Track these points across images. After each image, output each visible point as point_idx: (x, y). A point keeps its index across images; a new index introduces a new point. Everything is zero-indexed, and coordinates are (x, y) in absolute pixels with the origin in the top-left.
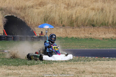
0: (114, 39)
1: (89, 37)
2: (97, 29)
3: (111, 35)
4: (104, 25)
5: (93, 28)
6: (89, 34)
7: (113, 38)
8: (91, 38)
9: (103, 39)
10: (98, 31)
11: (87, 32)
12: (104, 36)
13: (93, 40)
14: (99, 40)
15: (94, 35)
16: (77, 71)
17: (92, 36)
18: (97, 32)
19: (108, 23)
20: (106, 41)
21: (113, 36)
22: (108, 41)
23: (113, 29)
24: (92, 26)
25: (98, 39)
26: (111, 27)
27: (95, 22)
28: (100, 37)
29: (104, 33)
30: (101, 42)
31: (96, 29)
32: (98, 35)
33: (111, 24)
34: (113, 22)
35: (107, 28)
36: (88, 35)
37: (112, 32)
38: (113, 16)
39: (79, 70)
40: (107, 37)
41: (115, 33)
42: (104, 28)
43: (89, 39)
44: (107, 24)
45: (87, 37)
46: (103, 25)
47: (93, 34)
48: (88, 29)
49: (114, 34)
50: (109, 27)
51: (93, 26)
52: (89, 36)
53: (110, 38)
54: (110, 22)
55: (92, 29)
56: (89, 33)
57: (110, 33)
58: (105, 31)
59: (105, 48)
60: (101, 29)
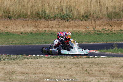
0: (34, 33)
1: (5, 31)
2: (14, 22)
3: (30, 29)
4: (22, 16)
5: (9, 20)
6: (5, 28)
7: (32, 32)
8: (8, 33)
9: (21, 33)
10: (15, 24)
11: (3, 26)
12: (22, 30)
13: (10, 34)
14: (17, 35)
15: (11, 29)
16: (5, 71)
17: (9, 30)
18: (15, 26)
19: (26, 14)
20: (24, 35)
21: (33, 30)
22: (27, 35)
23: (32, 22)
24: (8, 18)
25: (15, 33)
26: (30, 19)
27: (12, 14)
28: (18, 30)
29: (22, 26)
30: (20, 36)
31: (12, 22)
32: (15, 28)
33: (30, 16)
34: (32, 14)
35: (25, 20)
36: (3, 29)
37: (31, 25)
38: (32, 7)
39: (7, 71)
40: (26, 31)
41: (34, 26)
42: (22, 21)
43: (4, 33)
44: (25, 16)
45: (3, 31)
46: (20, 17)
47: (10, 27)
48: (4, 21)
49: (34, 28)
50: (28, 19)
51: (10, 18)
52: (5, 29)
53: (30, 32)
54: (29, 13)
55: (8, 22)
56: (5, 26)
57: (29, 26)
58: (23, 24)
59: (27, 44)
60: (19, 21)
